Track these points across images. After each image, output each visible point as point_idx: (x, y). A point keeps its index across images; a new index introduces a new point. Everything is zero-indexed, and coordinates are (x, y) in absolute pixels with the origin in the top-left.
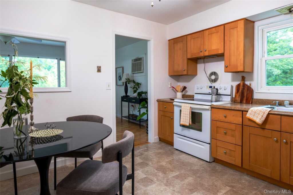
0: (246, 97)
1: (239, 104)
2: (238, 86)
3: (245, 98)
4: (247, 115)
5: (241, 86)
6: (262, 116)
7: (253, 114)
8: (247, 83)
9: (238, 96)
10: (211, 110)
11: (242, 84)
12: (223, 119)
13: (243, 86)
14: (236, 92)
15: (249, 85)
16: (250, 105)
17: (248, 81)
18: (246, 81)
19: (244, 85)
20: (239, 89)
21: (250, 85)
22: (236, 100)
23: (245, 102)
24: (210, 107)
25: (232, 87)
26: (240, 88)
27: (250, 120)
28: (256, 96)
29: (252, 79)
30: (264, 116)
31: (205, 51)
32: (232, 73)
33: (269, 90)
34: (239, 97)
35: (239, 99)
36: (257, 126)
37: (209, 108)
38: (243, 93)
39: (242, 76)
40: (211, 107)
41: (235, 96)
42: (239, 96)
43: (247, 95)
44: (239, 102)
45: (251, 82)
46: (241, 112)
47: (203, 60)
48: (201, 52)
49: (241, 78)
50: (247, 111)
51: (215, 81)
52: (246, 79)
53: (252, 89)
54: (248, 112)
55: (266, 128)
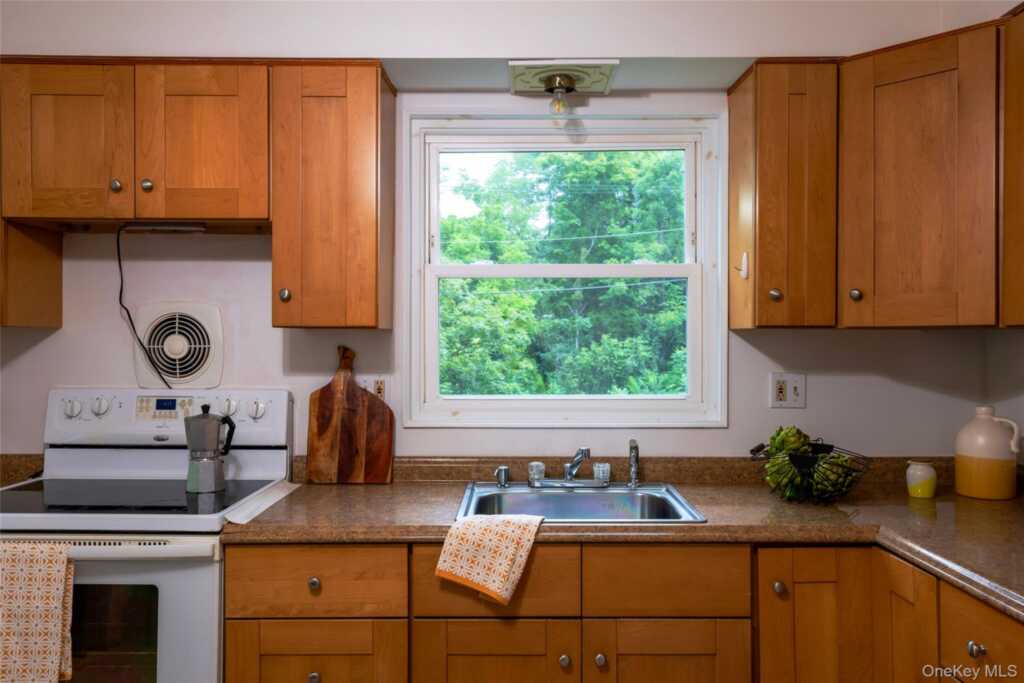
0: (368, 451)
1: (335, 490)
2: (324, 397)
3: (362, 459)
4: (441, 565)
5: (339, 395)
6: (513, 561)
7: (469, 555)
8: (367, 381)
9: (323, 451)
10: (223, 560)
11: (341, 387)
12: (305, 601)
13: (348, 399)
14: (315, 430)
15: (372, 389)
16: (387, 489)
17: (370, 370)
18: (362, 372)
19: (353, 391)
20: (331, 416)
21: (379, 390)
22: (318, 472)
23: (361, 479)
24: (215, 540)
25: (291, 400)
26: (331, 411)
27: (453, 586)
28: (408, 446)
29: (386, 364)
30: (518, 559)
31: (149, 189)
32: (288, 330)
33: (455, 414)
34: (330, 455)
35: (329, 465)
36: (482, 610)
37: (214, 547)
38: (348, 434)
39: (339, 348)
40: (221, 542)
41: (312, 450)
42: (332, 447)
43: (368, 443)
44: (335, 481)
45: (382, 378)
46: (405, 551)
47: (113, 237)
48: (118, 190)
49: (334, 358)
50: (440, 543)
51: (190, 364)
52: (359, 362)
53: (391, 411)
54: (446, 546)
55: (523, 612)
